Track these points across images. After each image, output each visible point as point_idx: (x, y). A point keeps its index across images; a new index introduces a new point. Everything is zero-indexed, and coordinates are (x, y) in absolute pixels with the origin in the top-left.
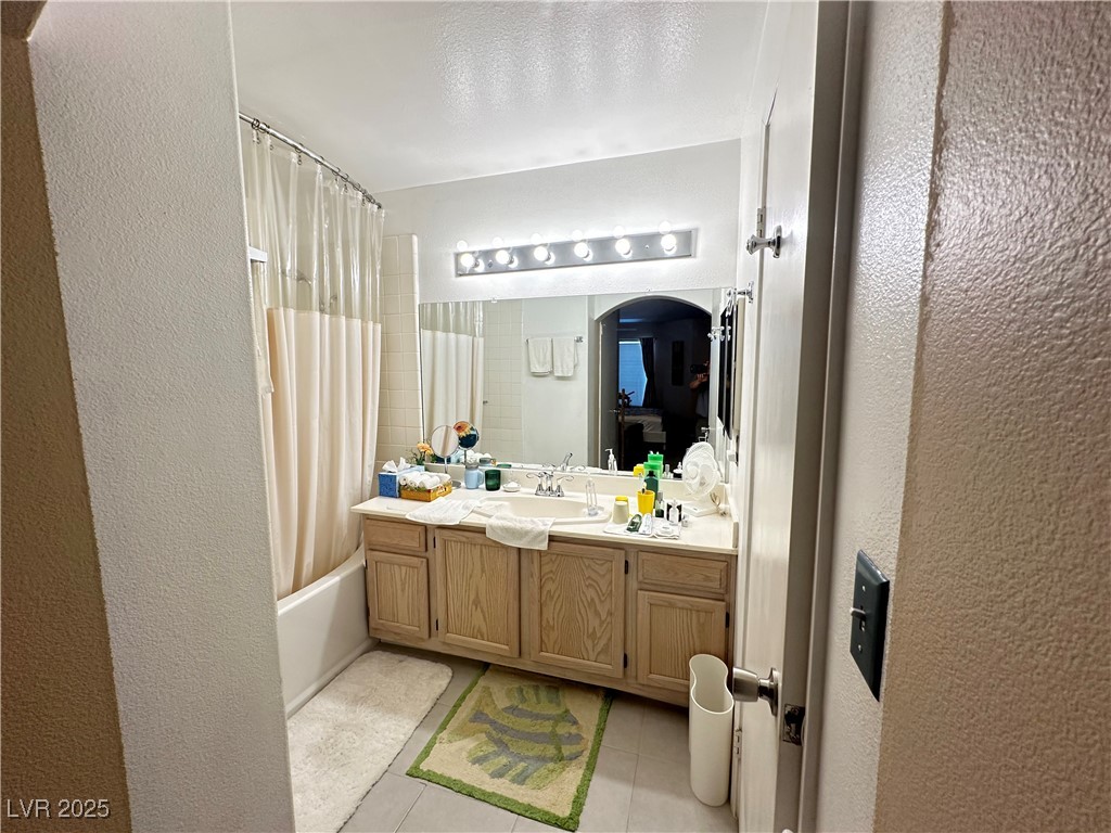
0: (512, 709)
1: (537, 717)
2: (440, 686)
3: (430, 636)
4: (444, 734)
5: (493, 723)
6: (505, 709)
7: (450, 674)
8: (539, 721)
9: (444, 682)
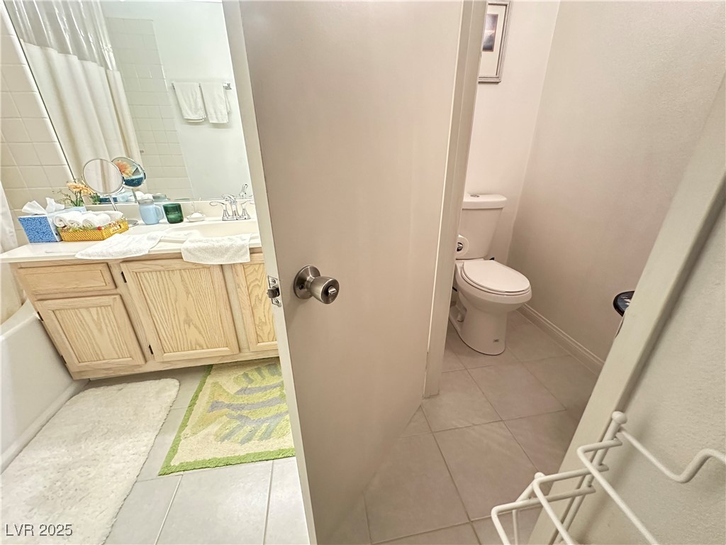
0: (243, 391)
1: (265, 389)
2: (170, 396)
3: (146, 361)
4: (187, 430)
5: (229, 406)
6: (238, 392)
7: (178, 384)
8: (268, 391)
9: (174, 392)
